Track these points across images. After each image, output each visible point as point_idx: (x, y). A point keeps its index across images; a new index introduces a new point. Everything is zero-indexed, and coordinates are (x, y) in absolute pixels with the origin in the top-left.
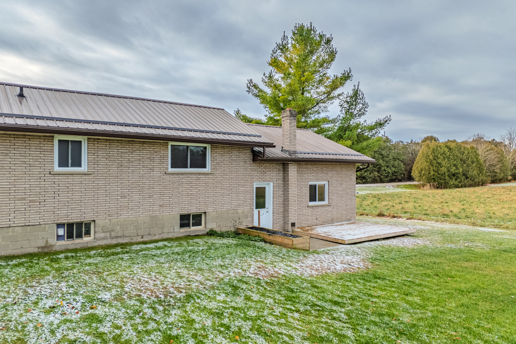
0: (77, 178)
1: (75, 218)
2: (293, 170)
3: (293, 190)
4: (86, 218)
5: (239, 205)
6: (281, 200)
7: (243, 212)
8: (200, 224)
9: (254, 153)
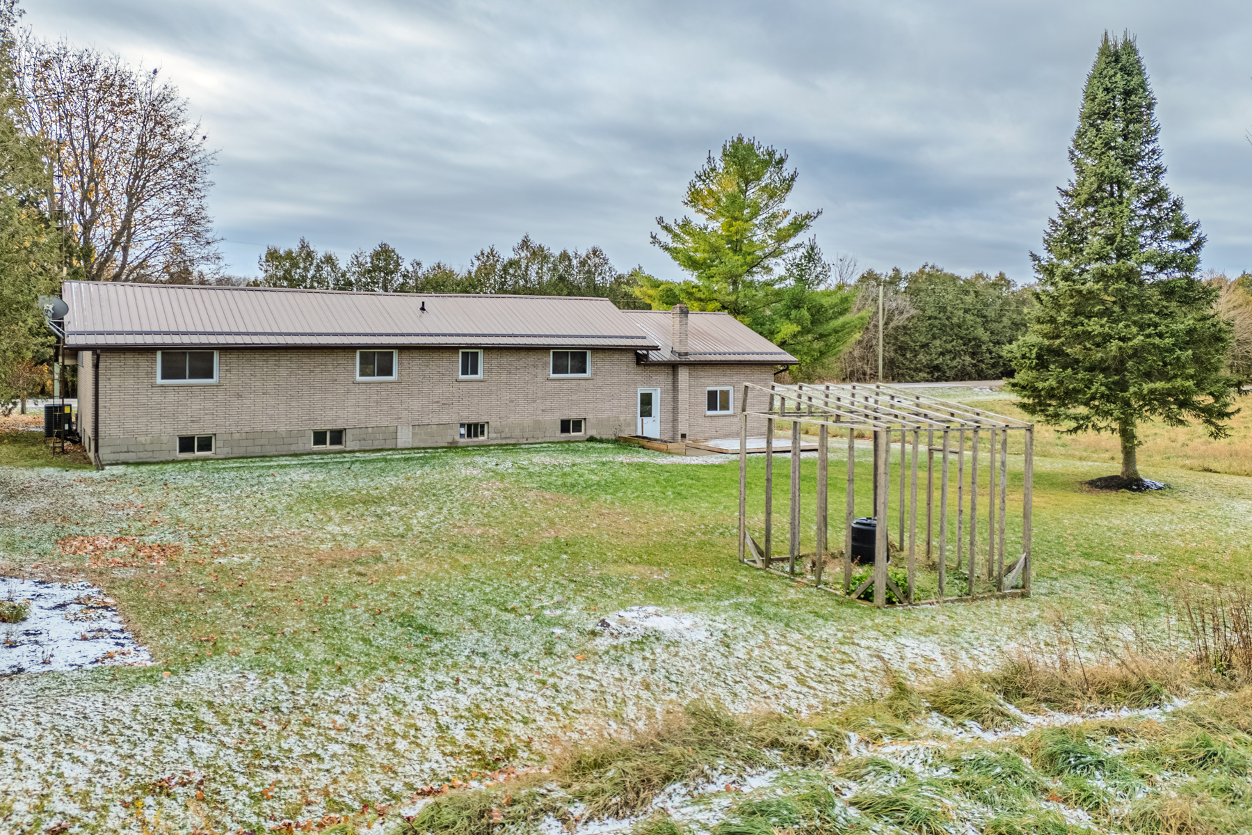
0: (476, 385)
1: (473, 419)
2: (683, 374)
3: (683, 397)
4: (482, 420)
5: (621, 413)
6: (670, 408)
7: (625, 420)
8: (580, 431)
9: (638, 355)
